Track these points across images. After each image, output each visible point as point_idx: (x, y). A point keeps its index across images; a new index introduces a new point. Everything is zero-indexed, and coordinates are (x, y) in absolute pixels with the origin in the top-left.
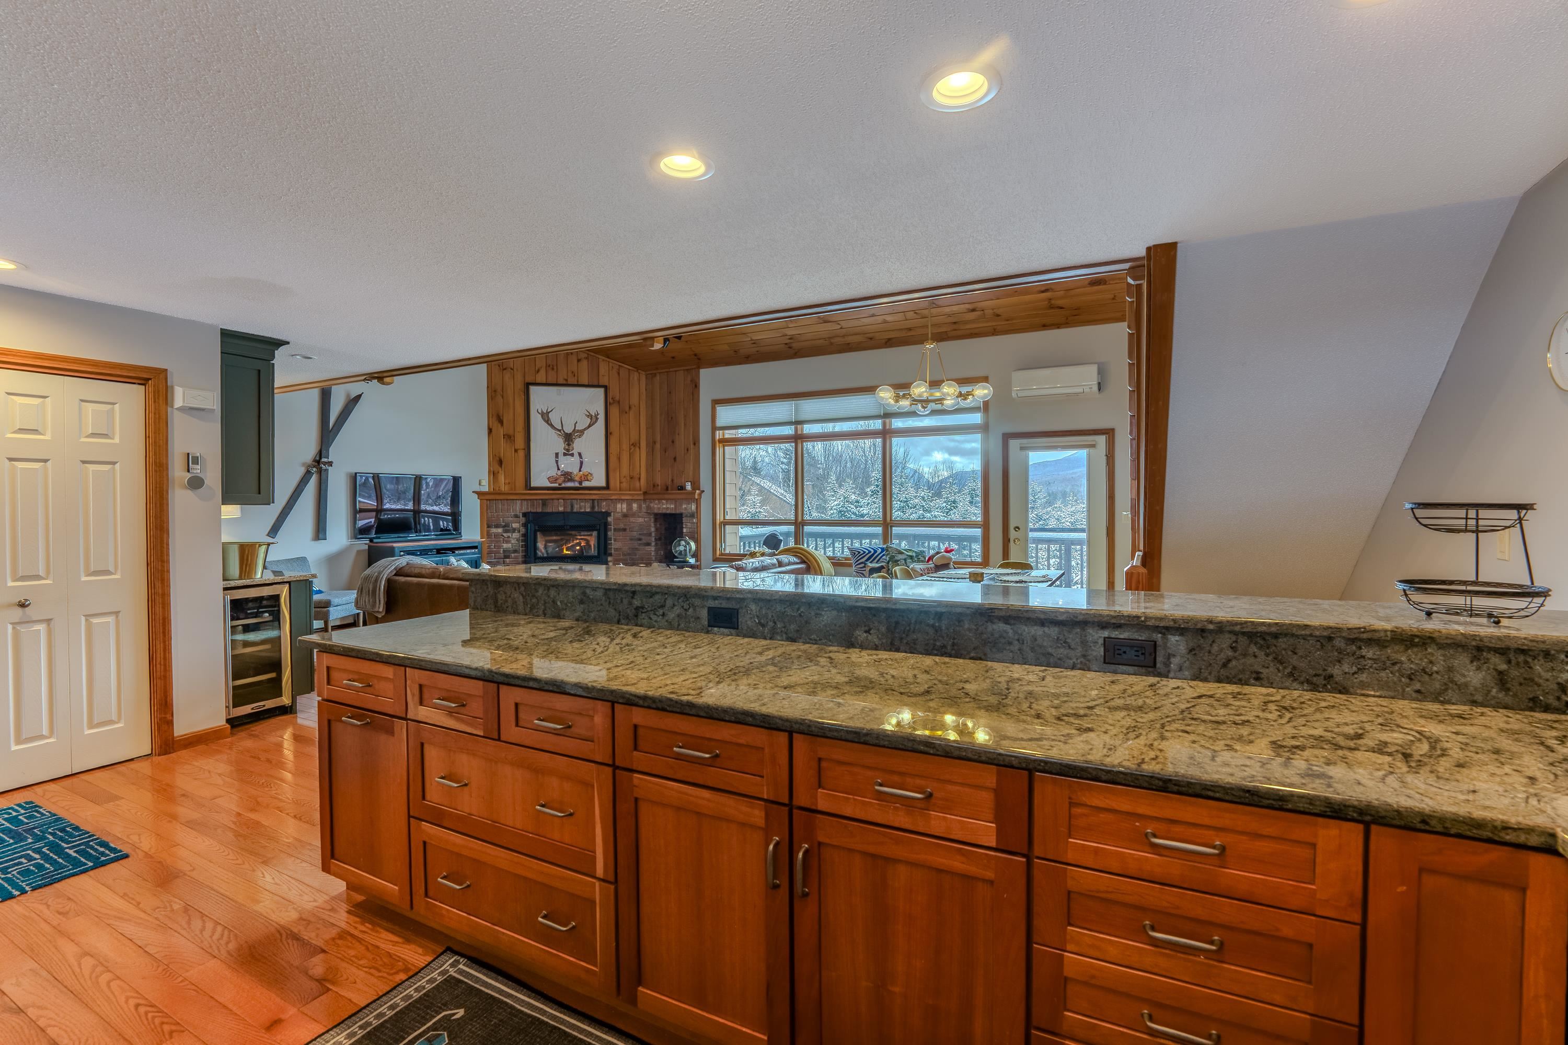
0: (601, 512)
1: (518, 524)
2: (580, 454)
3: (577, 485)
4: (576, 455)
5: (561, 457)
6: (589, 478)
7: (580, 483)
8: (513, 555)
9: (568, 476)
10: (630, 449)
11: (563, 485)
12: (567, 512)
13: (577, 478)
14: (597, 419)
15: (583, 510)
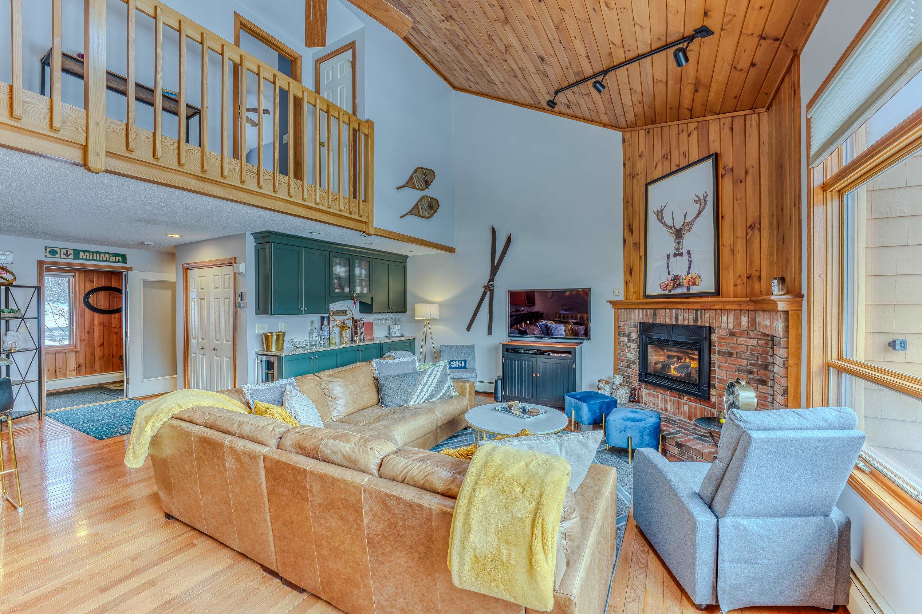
0: (704, 326)
1: (636, 335)
2: (689, 252)
3: (685, 291)
4: (685, 254)
5: (672, 259)
6: (697, 281)
7: (688, 289)
8: (632, 366)
9: (676, 281)
10: (747, 234)
11: (673, 292)
12: (673, 325)
13: (685, 283)
14: (706, 202)
15: (686, 323)
